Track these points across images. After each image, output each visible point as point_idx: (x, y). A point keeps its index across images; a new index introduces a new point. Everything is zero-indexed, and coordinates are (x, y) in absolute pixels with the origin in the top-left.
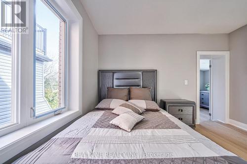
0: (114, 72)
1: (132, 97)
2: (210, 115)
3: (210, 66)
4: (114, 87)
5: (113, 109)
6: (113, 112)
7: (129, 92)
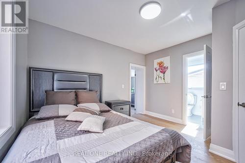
0: (54, 72)
1: (80, 100)
2: (135, 110)
3: (135, 75)
4: (55, 90)
5: (65, 117)
6: (66, 119)
7: (76, 95)
